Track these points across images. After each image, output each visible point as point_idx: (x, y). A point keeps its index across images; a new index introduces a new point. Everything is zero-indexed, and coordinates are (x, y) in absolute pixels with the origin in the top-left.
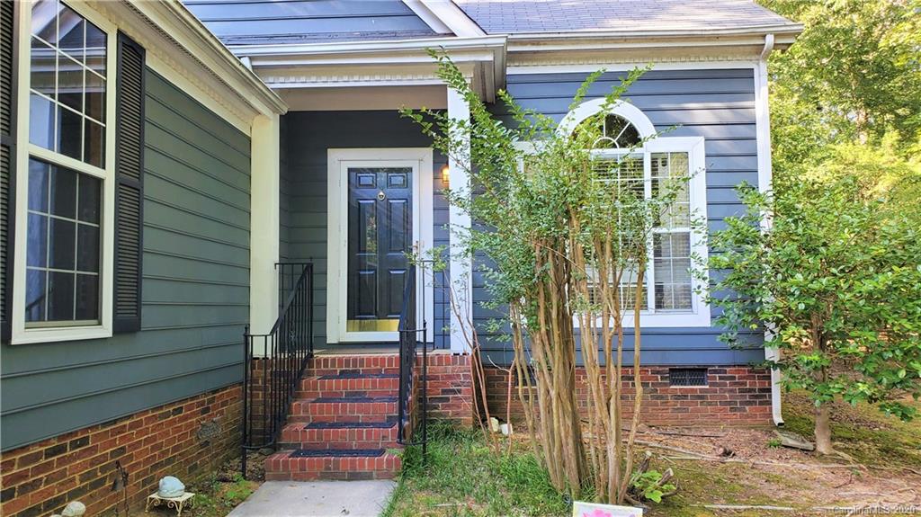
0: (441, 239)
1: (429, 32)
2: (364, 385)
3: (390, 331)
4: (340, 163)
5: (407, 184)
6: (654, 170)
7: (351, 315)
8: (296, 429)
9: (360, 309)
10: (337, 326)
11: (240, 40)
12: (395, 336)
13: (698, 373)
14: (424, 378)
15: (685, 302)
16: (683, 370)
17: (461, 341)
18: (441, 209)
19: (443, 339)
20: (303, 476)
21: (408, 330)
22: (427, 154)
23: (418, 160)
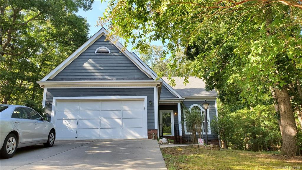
4: (161, 112)
13: (210, 141)
15: (208, 132)
18: (175, 118)
22: (173, 110)
23: (171, 112)
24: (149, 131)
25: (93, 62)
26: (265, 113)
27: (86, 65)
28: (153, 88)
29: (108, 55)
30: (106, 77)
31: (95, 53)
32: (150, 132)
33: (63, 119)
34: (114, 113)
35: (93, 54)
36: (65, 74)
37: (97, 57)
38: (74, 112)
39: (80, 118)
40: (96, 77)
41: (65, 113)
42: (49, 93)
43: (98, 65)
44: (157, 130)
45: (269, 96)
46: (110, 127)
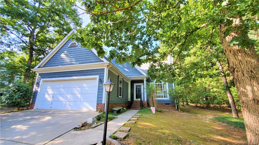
0: (144, 91)
1: (143, 75)
2: (138, 103)
3: (139, 100)
4: (135, 85)
5: (141, 86)
6: (163, 85)
7: (136, 98)
8: (132, 106)
9: (137, 98)
10: (135, 99)
11: (128, 76)
12: (140, 100)
13: (168, 104)
14: (142, 103)
15: (167, 97)
16: (167, 104)
17: (146, 100)
18: (144, 88)
19: (144, 100)
20: (133, 109)
21: (141, 99)
22: (142, 84)
23: (141, 84)
24: (98, 104)
25: (67, 53)
26: (214, 83)
27: (63, 55)
28: (104, 69)
29: (76, 47)
30: (73, 62)
31: (69, 46)
32: (99, 106)
33: (46, 94)
34: (76, 89)
35: (67, 47)
36: (50, 63)
37: (70, 49)
38: (53, 89)
39: (55, 93)
40: (67, 63)
41: (48, 90)
42: (40, 77)
43: (69, 55)
44: (105, 104)
45: (216, 70)
46: (73, 100)
